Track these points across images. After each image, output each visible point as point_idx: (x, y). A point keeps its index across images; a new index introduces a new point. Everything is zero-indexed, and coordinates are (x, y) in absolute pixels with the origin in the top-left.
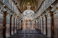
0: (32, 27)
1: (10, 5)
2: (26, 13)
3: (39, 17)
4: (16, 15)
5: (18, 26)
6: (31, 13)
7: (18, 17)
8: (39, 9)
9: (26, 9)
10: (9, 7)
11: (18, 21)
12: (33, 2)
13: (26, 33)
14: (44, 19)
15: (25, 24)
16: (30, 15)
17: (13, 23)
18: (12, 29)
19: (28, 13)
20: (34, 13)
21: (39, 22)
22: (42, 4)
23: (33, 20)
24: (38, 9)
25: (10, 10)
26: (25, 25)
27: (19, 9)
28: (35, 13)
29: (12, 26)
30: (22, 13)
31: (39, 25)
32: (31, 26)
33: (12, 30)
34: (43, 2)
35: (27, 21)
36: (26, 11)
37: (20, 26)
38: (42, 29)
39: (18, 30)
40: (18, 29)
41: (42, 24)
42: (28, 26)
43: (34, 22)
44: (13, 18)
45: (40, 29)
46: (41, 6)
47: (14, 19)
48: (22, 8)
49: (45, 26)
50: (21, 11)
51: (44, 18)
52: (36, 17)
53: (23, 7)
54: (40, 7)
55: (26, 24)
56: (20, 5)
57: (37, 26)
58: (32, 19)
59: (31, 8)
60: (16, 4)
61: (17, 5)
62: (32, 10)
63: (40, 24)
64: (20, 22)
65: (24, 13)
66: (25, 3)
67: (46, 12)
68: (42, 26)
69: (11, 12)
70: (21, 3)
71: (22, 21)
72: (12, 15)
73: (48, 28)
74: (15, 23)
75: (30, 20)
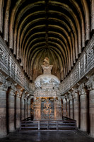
0: (55, 113)
1: (5, 63)
2: (41, 82)
3: (71, 90)
4: (18, 86)
5: (23, 111)
6: (52, 81)
7: (24, 91)
8: (70, 71)
9: (41, 72)
10: (4, 68)
11: (23, 101)
12: (57, 57)
13: (41, 129)
14: (83, 96)
15: (39, 106)
16: (49, 87)
17: (12, 104)
18: (11, 118)
19: (46, 81)
20: (59, 82)
21: (71, 103)
22: (77, 60)
23: (57, 98)
24: (68, 74)
25: (6, 75)
26: (39, 110)
27: (25, 74)
28: (61, 81)
29: (12, 111)
30: (31, 81)
31: (70, 109)
32: (53, 112)
33: (10, 121)
34: (79, 55)
35: (43, 100)
36: (42, 77)
37: (29, 111)
38: (76, 118)
39: (25, 120)
40: (23, 119)
41: (76, 106)
42: (47, 111)
43: (59, 103)
44: (12, 93)
45: (72, 118)
46: (74, 64)
47: (15, 96)
48: (33, 71)
49: (84, 111)
50: (31, 79)
51: (83, 93)
52: (63, 91)
53: (35, 68)
54: (72, 68)
55: (42, 108)
56: (29, 64)
57: (65, 111)
58: (55, 97)
59: (52, 71)
60: (19, 61)
61: (21, 65)
62: (55, 75)
63: (71, 107)
64: (29, 102)
65: (37, 82)
66: (38, 59)
67: (87, 80)
68: (76, 111)
69: (7, 80)
70: (29, 60)
71: (32, 100)
72: (9, 88)
73: (91, 116)
74: (18, 106)
75: (50, 99)
